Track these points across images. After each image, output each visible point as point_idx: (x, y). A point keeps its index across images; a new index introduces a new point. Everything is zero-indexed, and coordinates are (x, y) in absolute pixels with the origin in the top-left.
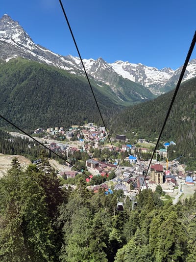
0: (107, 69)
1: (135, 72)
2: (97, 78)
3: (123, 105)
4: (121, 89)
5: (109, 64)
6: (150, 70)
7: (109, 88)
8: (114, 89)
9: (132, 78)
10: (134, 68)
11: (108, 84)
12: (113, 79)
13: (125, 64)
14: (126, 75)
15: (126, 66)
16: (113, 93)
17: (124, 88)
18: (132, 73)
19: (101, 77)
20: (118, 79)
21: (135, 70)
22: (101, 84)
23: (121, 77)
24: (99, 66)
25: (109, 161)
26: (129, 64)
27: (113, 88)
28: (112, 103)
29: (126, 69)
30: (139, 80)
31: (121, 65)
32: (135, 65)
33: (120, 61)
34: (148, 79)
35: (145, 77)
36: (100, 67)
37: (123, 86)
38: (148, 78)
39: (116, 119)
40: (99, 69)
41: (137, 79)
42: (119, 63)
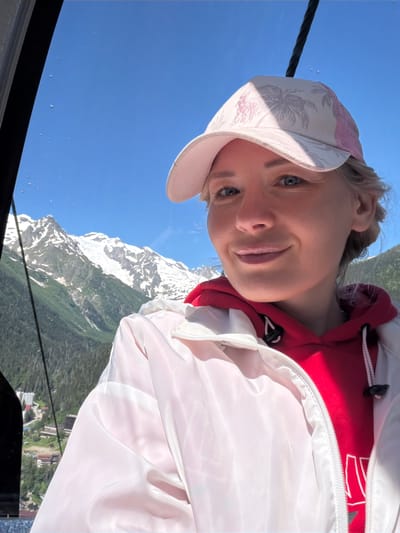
0: (66, 246)
1: (134, 264)
2: (34, 262)
3: (96, 339)
4: (95, 298)
5: (73, 237)
6: (171, 265)
7: (62, 290)
8: (77, 295)
9: (126, 278)
10: (133, 255)
11: (61, 280)
12: (77, 273)
13: (112, 243)
14: (112, 268)
15: (115, 249)
16: (73, 306)
17: (103, 297)
18: (128, 266)
19: (45, 261)
20: (91, 274)
21: (136, 261)
22: (42, 277)
23: (98, 271)
24: (44, 235)
26: (120, 245)
27: (73, 295)
28: (68, 331)
29: (115, 254)
30: (143, 286)
31: (103, 244)
32: (136, 250)
33: (100, 235)
34: (165, 287)
35: (157, 281)
36: (47, 238)
37: (101, 292)
38: (165, 283)
39: (72, 373)
40: (42, 242)
41: (138, 280)
42: (97, 239)
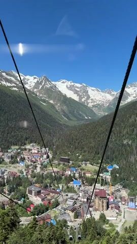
0: (52, 87)
1: (78, 91)
2: (41, 95)
3: (67, 124)
4: (65, 108)
5: (53, 83)
6: (93, 90)
7: (53, 106)
8: (58, 107)
9: (76, 98)
10: (78, 88)
11: (51, 102)
12: (57, 98)
13: (69, 83)
14: (70, 94)
15: (70, 86)
16: (57, 111)
17: (68, 107)
18: (76, 92)
19: (45, 94)
20: (62, 98)
21: (79, 90)
22: (44, 101)
23: (65, 96)
24: (43, 84)
25: (52, 188)
26: (73, 84)
27: (57, 107)
28: (57, 122)
29: (71, 88)
30: (83, 100)
31: (66, 84)
32: (79, 85)
33: (64, 81)
34: (92, 99)
35: (88, 97)
36: (44, 85)
37: (67, 105)
38: (92, 98)
39: (60, 140)
40: (43, 87)
41: (81, 98)
42: (63, 82)
